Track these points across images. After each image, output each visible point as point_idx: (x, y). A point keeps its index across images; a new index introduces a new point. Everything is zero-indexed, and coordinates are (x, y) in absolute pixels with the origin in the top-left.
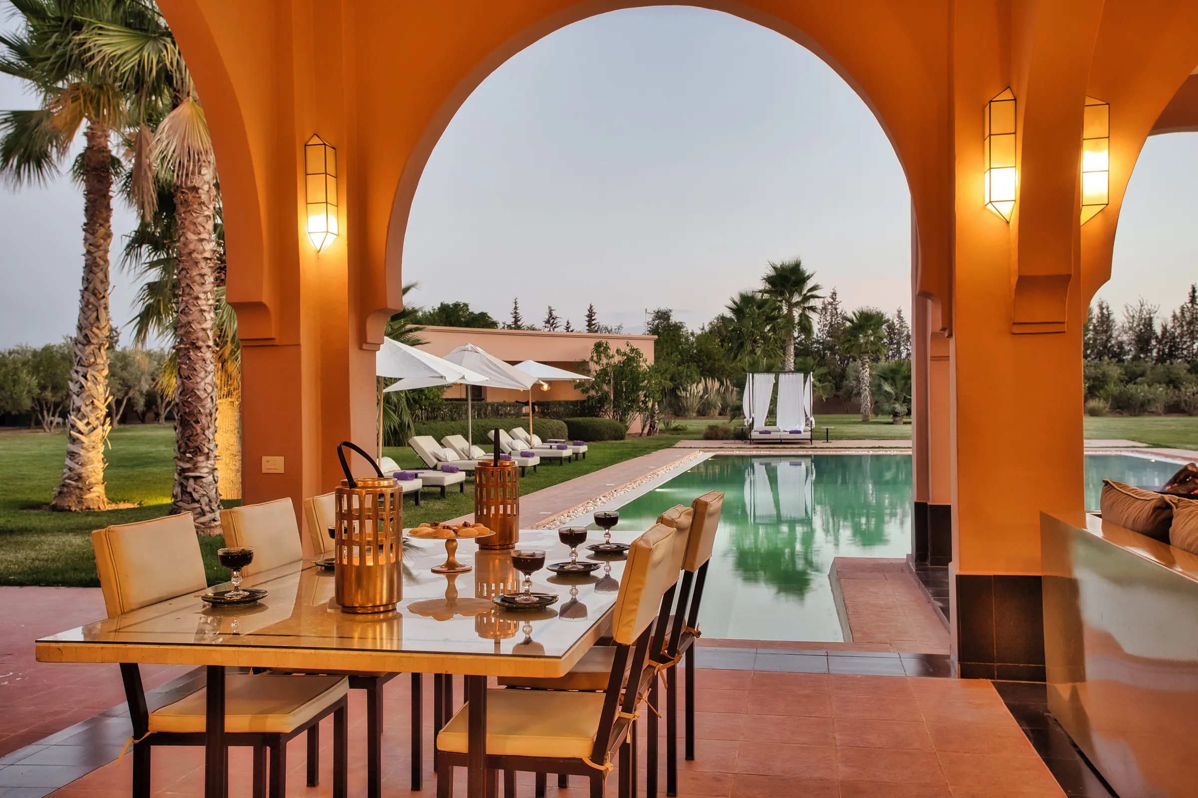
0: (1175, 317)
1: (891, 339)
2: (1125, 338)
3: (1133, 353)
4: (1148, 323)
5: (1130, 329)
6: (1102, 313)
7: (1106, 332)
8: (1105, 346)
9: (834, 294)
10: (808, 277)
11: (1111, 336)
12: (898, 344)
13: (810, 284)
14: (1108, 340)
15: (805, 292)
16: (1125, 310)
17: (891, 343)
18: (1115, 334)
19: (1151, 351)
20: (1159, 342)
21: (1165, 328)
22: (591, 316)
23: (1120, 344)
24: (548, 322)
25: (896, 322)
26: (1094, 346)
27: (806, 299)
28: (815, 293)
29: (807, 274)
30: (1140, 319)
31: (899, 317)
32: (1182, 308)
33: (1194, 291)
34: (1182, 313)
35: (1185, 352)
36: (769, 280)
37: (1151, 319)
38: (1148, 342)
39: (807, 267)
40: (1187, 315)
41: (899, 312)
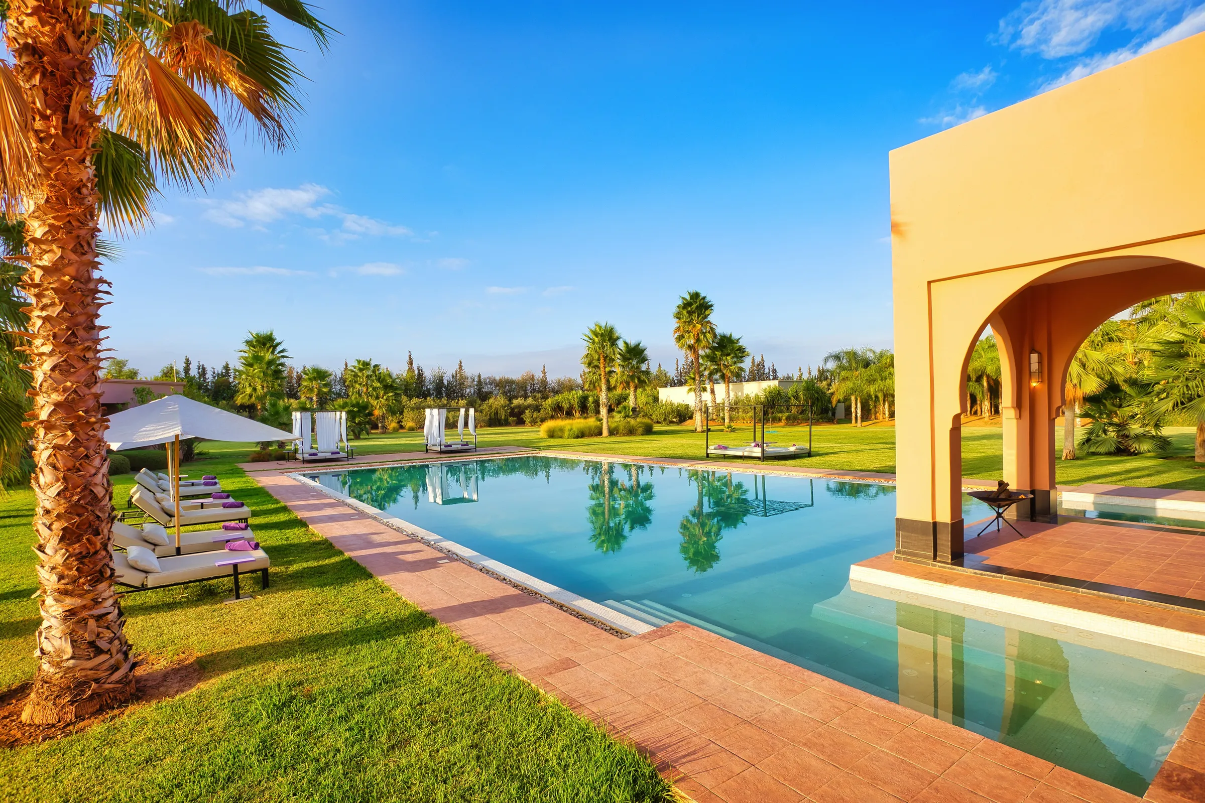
0: (453, 376)
3: (434, 395)
4: (441, 379)
6: (419, 373)
7: (421, 383)
8: (420, 390)
10: (279, 344)
11: (423, 385)
13: (279, 348)
14: (423, 387)
15: (276, 353)
18: (426, 384)
20: (446, 389)
21: (449, 382)
23: (429, 389)
26: (417, 391)
27: (278, 357)
28: (284, 354)
29: (278, 341)
32: (456, 372)
33: (461, 363)
34: (456, 374)
37: (442, 377)
38: (441, 388)
39: (279, 337)
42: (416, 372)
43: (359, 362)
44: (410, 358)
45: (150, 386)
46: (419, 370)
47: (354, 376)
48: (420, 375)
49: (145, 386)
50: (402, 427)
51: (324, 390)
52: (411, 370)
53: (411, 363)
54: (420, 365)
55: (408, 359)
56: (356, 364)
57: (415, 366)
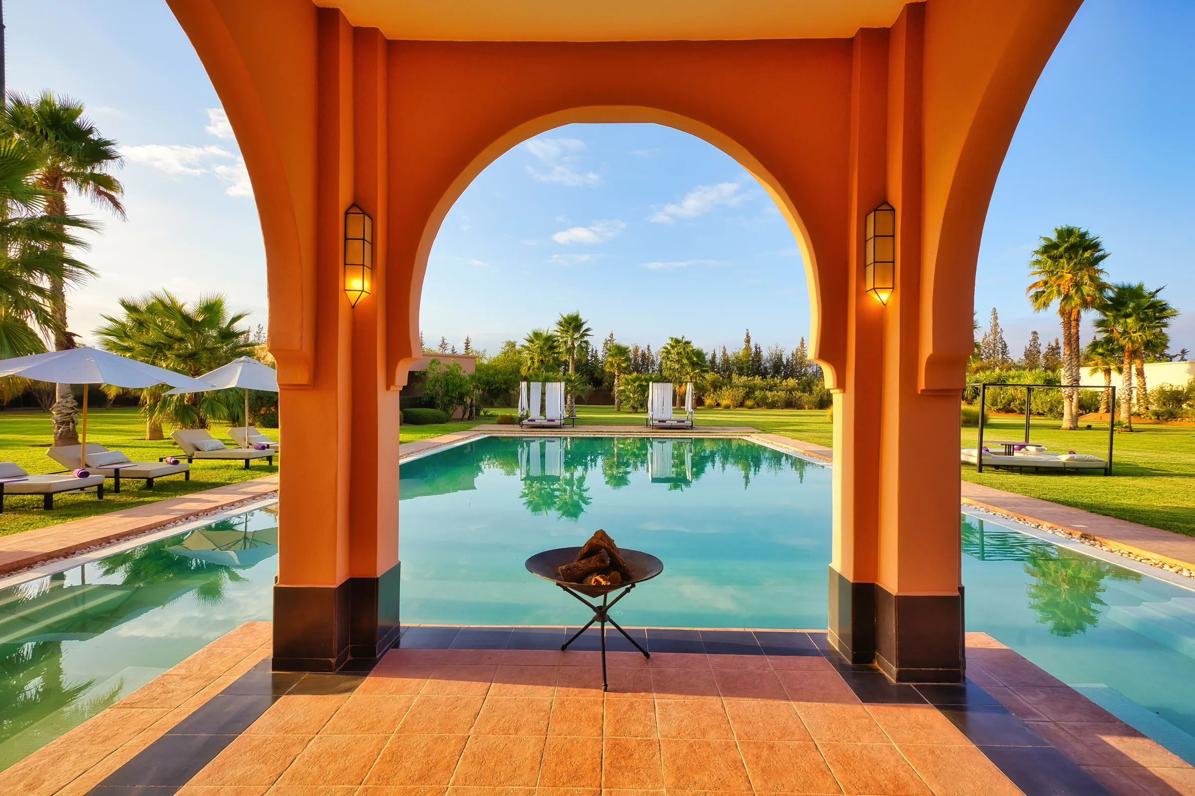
0: (793, 354)
1: (643, 362)
2: (768, 365)
3: (772, 373)
4: (780, 358)
5: (771, 360)
6: (756, 351)
7: (758, 361)
8: (758, 369)
9: (612, 335)
10: (583, 324)
11: (761, 364)
12: (648, 364)
13: (584, 327)
14: (760, 366)
15: (581, 332)
16: (768, 350)
17: (644, 364)
18: (763, 362)
19: (781, 373)
20: (785, 368)
21: (788, 360)
22: (467, 343)
23: (766, 368)
24: (441, 346)
25: (646, 352)
26: (752, 369)
27: (583, 336)
28: (588, 333)
29: (583, 321)
30: (776, 354)
31: (649, 349)
32: (797, 350)
33: (803, 340)
34: (797, 352)
35: (798, 374)
36: (560, 324)
37: (781, 355)
38: (779, 367)
39: (583, 317)
40: (799, 353)
41: (649, 346)
42: (754, 350)
43: (672, 339)
44: (748, 336)
45: (438, 358)
46: (756, 348)
47: (666, 353)
48: (758, 353)
49: (436, 358)
50: (718, 405)
51: (623, 365)
52: (748, 348)
53: (748, 341)
54: (758, 343)
55: (745, 337)
56: (670, 342)
57: (752, 345)
